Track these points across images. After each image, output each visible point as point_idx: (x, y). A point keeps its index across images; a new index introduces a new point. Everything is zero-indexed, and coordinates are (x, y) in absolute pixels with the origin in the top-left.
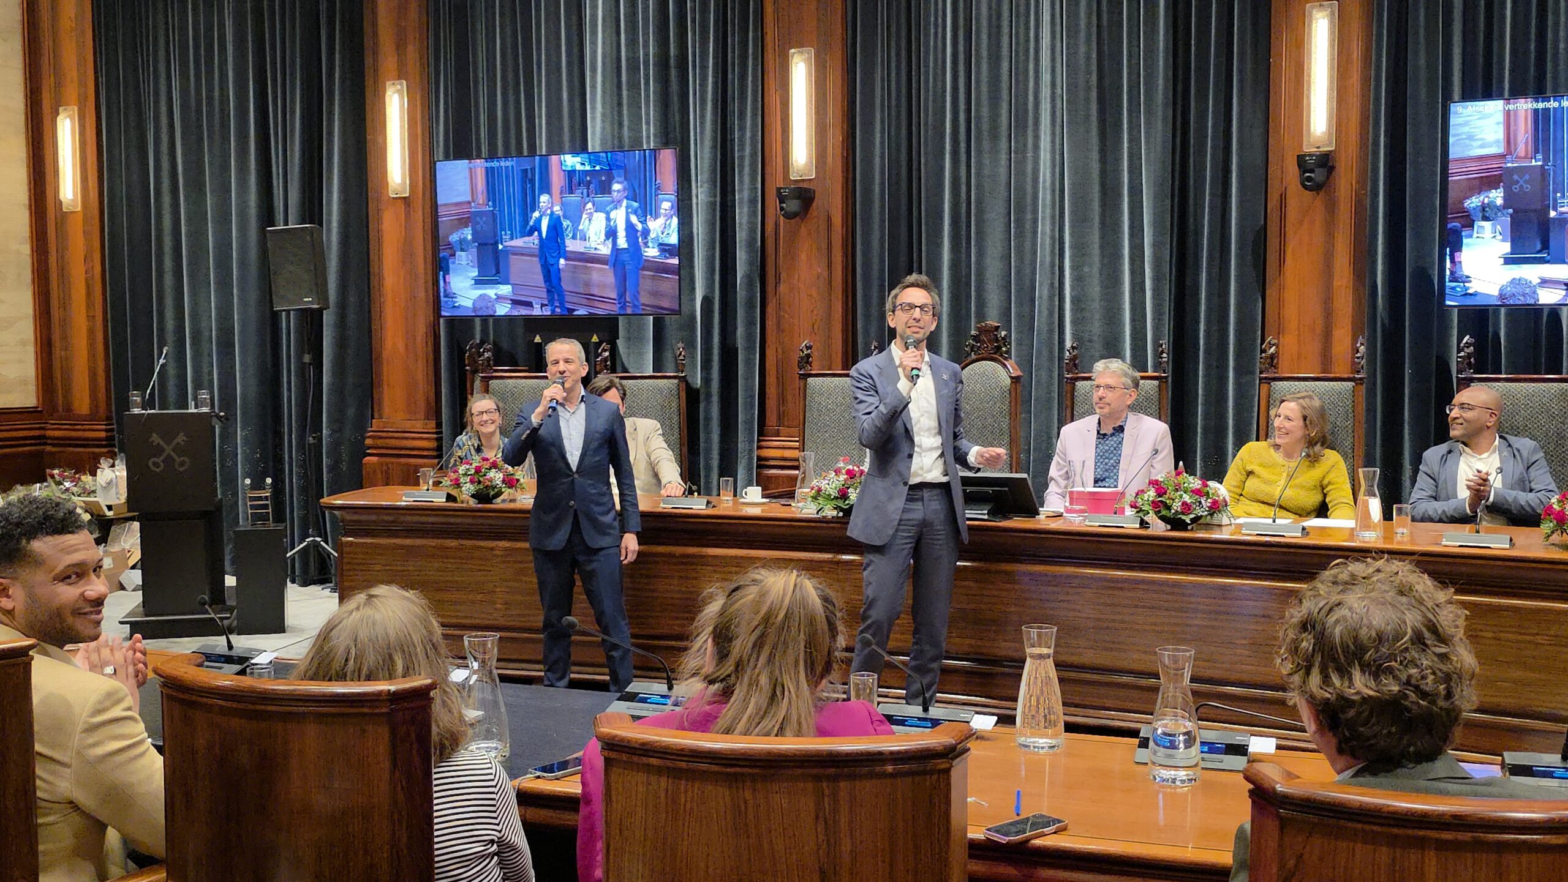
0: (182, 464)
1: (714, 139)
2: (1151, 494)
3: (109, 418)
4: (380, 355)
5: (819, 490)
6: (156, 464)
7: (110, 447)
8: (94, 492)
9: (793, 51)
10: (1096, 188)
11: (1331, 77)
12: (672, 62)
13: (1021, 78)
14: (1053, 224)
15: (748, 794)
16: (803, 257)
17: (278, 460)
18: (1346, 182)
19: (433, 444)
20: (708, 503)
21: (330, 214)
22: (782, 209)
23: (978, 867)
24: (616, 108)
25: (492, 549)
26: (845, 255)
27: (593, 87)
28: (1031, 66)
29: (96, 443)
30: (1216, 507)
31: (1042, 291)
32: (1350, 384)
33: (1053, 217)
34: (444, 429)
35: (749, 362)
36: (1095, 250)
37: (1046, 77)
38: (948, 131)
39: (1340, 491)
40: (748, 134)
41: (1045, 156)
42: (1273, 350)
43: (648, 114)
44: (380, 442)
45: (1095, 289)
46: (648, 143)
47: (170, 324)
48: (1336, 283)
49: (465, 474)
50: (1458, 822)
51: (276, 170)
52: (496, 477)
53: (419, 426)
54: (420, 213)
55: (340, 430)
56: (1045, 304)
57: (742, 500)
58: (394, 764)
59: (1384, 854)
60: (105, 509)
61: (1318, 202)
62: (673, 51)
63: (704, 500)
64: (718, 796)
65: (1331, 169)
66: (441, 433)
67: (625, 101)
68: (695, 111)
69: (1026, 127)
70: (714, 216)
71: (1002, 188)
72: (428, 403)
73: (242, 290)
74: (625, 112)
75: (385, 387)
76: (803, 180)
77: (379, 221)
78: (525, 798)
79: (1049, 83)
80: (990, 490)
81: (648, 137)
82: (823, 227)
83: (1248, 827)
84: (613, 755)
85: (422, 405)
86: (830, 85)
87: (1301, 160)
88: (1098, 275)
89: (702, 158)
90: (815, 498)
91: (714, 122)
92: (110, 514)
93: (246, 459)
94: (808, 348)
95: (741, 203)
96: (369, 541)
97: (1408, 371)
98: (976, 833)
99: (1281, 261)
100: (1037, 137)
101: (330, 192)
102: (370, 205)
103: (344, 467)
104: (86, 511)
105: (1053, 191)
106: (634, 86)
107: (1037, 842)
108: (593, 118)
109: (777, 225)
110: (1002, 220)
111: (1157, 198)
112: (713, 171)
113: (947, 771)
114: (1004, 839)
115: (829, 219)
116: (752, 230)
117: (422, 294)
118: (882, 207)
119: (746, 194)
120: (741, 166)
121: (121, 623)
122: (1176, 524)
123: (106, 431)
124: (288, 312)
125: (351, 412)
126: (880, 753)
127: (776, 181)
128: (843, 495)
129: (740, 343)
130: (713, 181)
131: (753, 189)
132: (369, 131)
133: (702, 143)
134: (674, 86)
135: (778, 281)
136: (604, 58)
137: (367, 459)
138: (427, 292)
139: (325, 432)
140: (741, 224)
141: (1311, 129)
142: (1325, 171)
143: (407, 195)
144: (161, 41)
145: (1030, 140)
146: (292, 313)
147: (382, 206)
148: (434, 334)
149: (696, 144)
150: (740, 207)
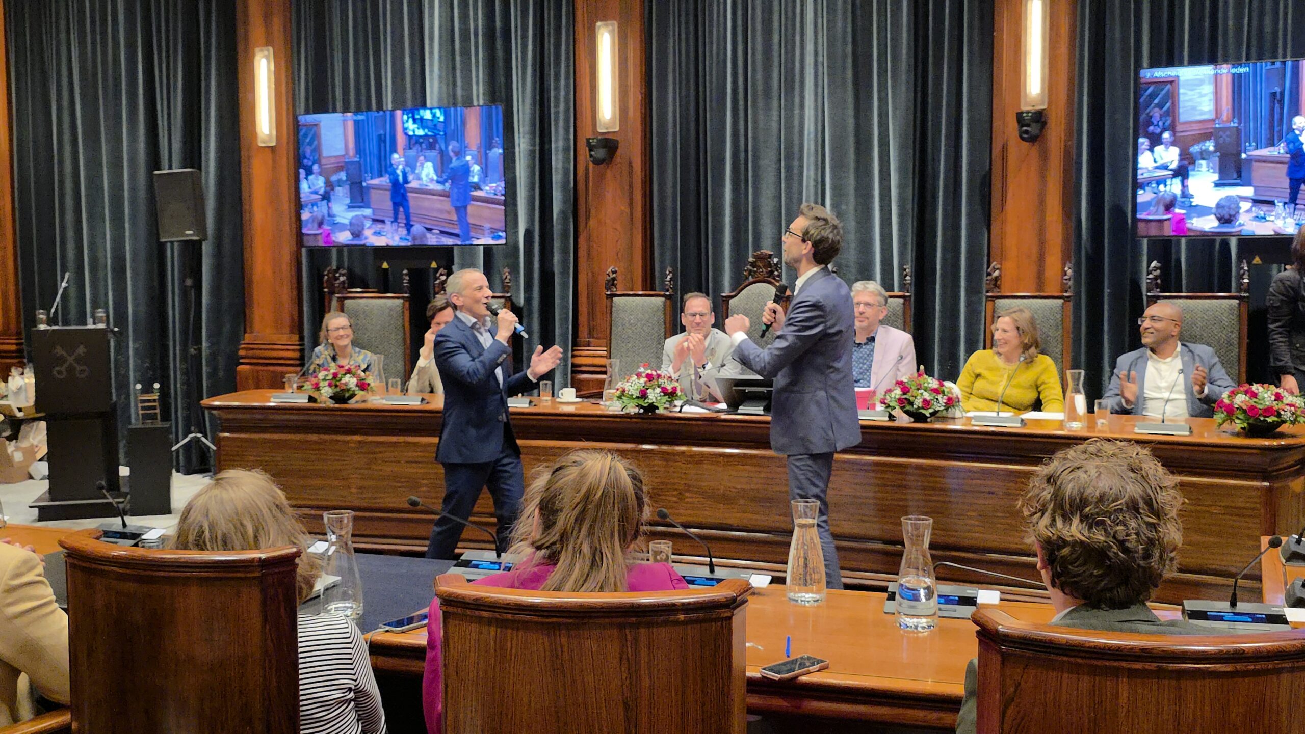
0: (82, 371)
1: (534, 97)
2: (898, 392)
3: (19, 333)
4: (251, 278)
5: (624, 391)
6: (59, 372)
7: (20, 358)
8: (6, 396)
9: (599, 24)
10: (851, 140)
11: (1044, 47)
12: (498, 34)
13: (789, 47)
14: (816, 169)
15: (564, 640)
16: (609, 196)
17: (164, 368)
18: (1056, 134)
19: (297, 355)
20: (530, 402)
21: (207, 160)
22: (591, 156)
23: (754, 700)
24: (451, 72)
25: (348, 442)
26: (644, 196)
27: (431, 53)
28: (798, 38)
29: (6, 354)
30: (951, 402)
32: (1060, 301)
33: (816, 164)
34: (306, 342)
35: (565, 285)
36: (851, 191)
37: (810, 47)
38: (729, 92)
39: (1052, 389)
40: (562, 93)
41: (809, 112)
42: (996, 273)
43: (477, 77)
44: (251, 353)
45: (851, 224)
46: (478, 100)
47: (71, 254)
48: (1048, 218)
49: (324, 380)
50: (1145, 655)
51: (162, 123)
52: (351, 381)
53: (284, 338)
54: (285, 160)
55: (218, 343)
57: (558, 400)
58: (265, 620)
59: (1085, 682)
60: (16, 411)
61: (1034, 151)
62: (498, 24)
63: (527, 400)
64: (538, 643)
65: (1044, 124)
66: (304, 345)
67: (458, 65)
68: (517, 75)
69: (793, 89)
70: (534, 162)
71: (774, 138)
72: (292, 320)
73: (133, 224)
74: (459, 75)
75: (256, 306)
76: (608, 133)
77: (250, 166)
78: (376, 649)
79: (812, 52)
80: (765, 390)
81: (478, 96)
82: (625, 173)
83: (976, 662)
84: (450, 609)
85: (287, 320)
86: (631, 54)
87: (1019, 115)
88: (853, 212)
89: (523, 113)
90: (620, 398)
91: (534, 83)
92: (20, 415)
93: (136, 366)
94: (613, 272)
95: (557, 151)
96: (242, 436)
97: (1107, 291)
98: (753, 672)
99: (1003, 202)
100: (802, 98)
101: (207, 140)
102: (242, 153)
103: (221, 374)
105: (816, 142)
106: (466, 52)
107: (804, 679)
108: (432, 80)
109: (587, 169)
110: (774, 166)
111: (902, 147)
112: (533, 125)
113: (730, 618)
114: (776, 677)
115: (630, 165)
116: (566, 174)
117: (287, 228)
118: (675, 155)
119: (561, 144)
120: (557, 120)
121: (30, 507)
122: (918, 417)
123: (17, 344)
124: (172, 242)
125: (227, 328)
126: (674, 605)
127: (586, 133)
128: (643, 395)
129: (557, 269)
130: (533, 133)
131: (567, 139)
132: (241, 90)
133: (523, 101)
134: (500, 53)
135: (588, 218)
136: (440, 27)
137: (240, 368)
138: (290, 225)
139: (205, 344)
140: (556, 168)
141: (1028, 91)
142: (1039, 125)
143: (273, 144)
144: (63, 14)
145: (797, 100)
146: (176, 244)
147: (252, 154)
148: (297, 261)
149: (518, 102)
150: (556, 155)
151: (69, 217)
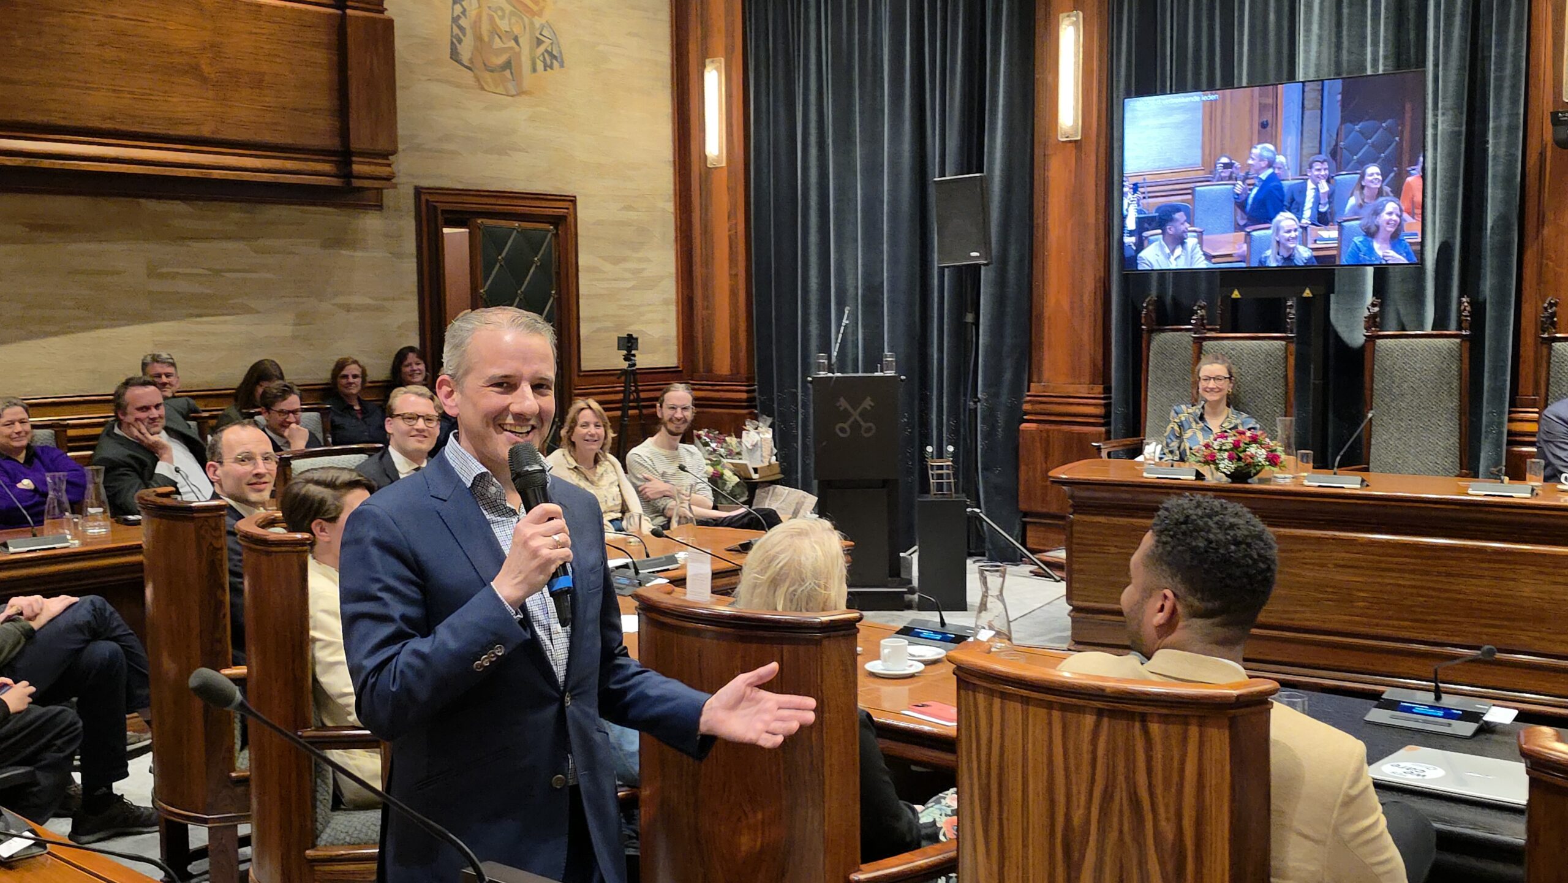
0: (869, 430)
1: (1463, 58)
3: (748, 379)
4: (1040, 316)
6: (842, 430)
7: (753, 409)
8: (739, 454)
20: (1533, 490)
29: (738, 404)
34: (1113, 395)
35: (1501, 322)
40: (1510, 50)
43: (1375, 33)
44: (1038, 407)
47: (814, 283)
51: (931, 117)
52: (1259, 453)
53: (1083, 390)
54: (1093, 158)
55: (996, 395)
60: (752, 472)
66: (1110, 398)
67: (1345, 21)
68: (1437, 28)
72: (1095, 366)
73: (893, 244)
74: (1345, 33)
75: (1046, 347)
77: (1045, 168)
81: (1375, 61)
89: (1445, 81)
91: (1463, 39)
95: (1497, 130)
96: (1102, 519)
101: (992, 139)
102: (1035, 151)
103: (1001, 434)
104: (735, 474)
108: (1307, 42)
109: (1542, 155)
112: (1459, 95)
116: (1510, 163)
117: (1092, 246)
119: (1505, 121)
120: (1499, 89)
123: (747, 392)
124: (942, 269)
125: (1008, 376)
127: (1544, 105)
129: (1489, 296)
130: (1459, 107)
131: (1514, 115)
132: (1038, 69)
133: (1445, 64)
135: (1541, 223)
137: (1024, 426)
138: (1097, 244)
139: (981, 395)
140: (1495, 157)
143: (1079, 138)
146: (946, 270)
147: (1049, 152)
148: (1105, 290)
149: (1436, 65)
150: (1495, 137)
151: (813, 238)
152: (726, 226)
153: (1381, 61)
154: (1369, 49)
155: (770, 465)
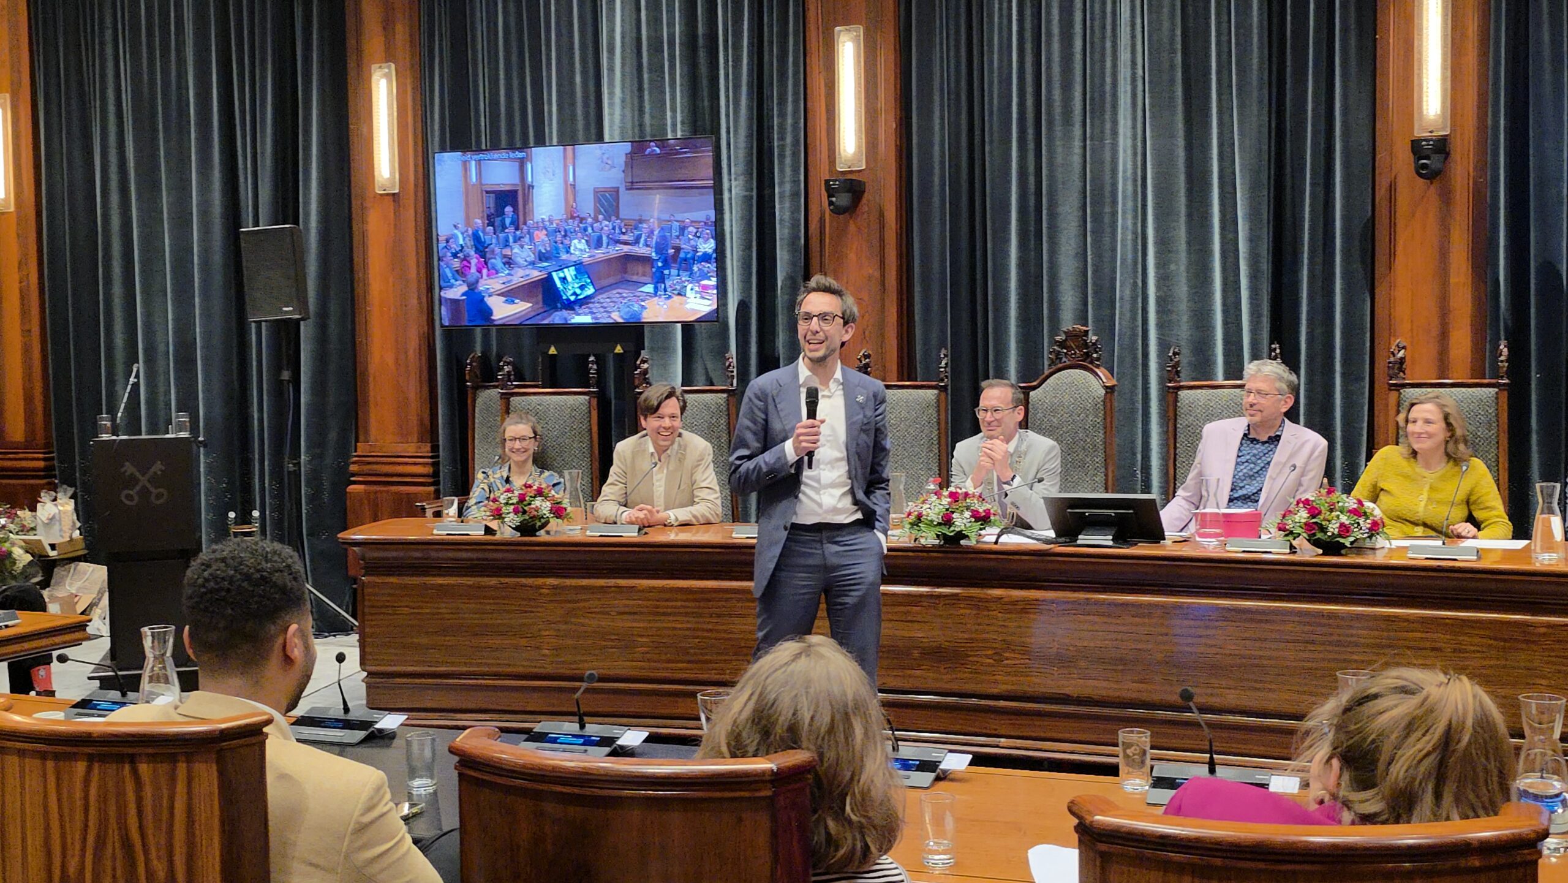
0: (160, 495)
1: (750, 127)
2: (1303, 515)
3: (48, 445)
4: (366, 369)
5: (919, 517)
6: (130, 497)
7: (51, 479)
8: (33, 529)
9: (839, 28)
10: (1182, 178)
11: (1444, 54)
12: (701, 41)
13: (1097, 56)
14: (1135, 217)
16: (852, 254)
17: (247, 488)
18: (1462, 167)
19: (429, 470)
21: (307, 215)
22: (831, 203)
24: (636, 93)
25: (539, 587)
26: (900, 256)
27: (611, 69)
28: (1108, 44)
29: (33, 473)
31: (1122, 291)
32: (1494, 391)
33: (1135, 210)
34: (441, 453)
36: (1182, 246)
37: (1124, 56)
38: (1015, 116)
40: (789, 122)
41: (1124, 142)
42: (1401, 354)
43: (673, 100)
44: (366, 468)
45: (1182, 289)
46: (674, 131)
47: (119, 339)
48: (1453, 280)
49: (507, 504)
51: (244, 165)
52: (543, 506)
53: (411, 448)
54: (412, 212)
55: (321, 456)
56: (1128, 306)
60: (48, 548)
61: (1433, 191)
62: (701, 30)
65: (1447, 155)
66: (438, 456)
67: (646, 86)
68: (727, 97)
69: (1102, 111)
70: (751, 212)
71: (1077, 178)
72: (422, 423)
73: (206, 298)
74: (646, 97)
75: (372, 405)
76: (851, 172)
77: (364, 220)
79: (1129, 63)
80: (1112, 512)
81: (674, 125)
82: (875, 226)
85: (414, 426)
86: (880, 67)
87: (1416, 146)
88: (1185, 274)
89: (736, 147)
90: (913, 525)
91: (750, 108)
92: (53, 554)
93: (210, 489)
94: (866, 357)
95: (782, 197)
96: (393, 580)
99: (1392, 255)
100: (1115, 123)
101: (307, 187)
102: (354, 202)
103: (326, 496)
104: (27, 552)
105: (1135, 180)
106: (657, 69)
108: (611, 105)
109: (822, 220)
110: (1075, 213)
111: (1253, 189)
112: (749, 163)
115: (881, 214)
116: (795, 225)
117: (414, 301)
118: (943, 201)
119: (788, 187)
120: (782, 156)
122: (1332, 547)
123: (44, 459)
124: (259, 323)
125: (333, 435)
127: (820, 174)
128: (947, 521)
129: (782, 352)
130: (749, 173)
131: (796, 182)
132: (352, 120)
133: (736, 131)
134: (703, 69)
136: (623, 38)
137: (352, 488)
138: (419, 298)
139: (303, 457)
140: (781, 220)
141: (1425, 112)
142: (1442, 157)
143: (397, 191)
144: (108, 21)
145: (1108, 126)
146: (263, 324)
147: (368, 204)
148: (429, 346)
149: (728, 132)
150: (781, 202)
151: (117, 289)
152: (17, 277)
153: (679, 126)
154: (669, 114)
155: (71, 540)
